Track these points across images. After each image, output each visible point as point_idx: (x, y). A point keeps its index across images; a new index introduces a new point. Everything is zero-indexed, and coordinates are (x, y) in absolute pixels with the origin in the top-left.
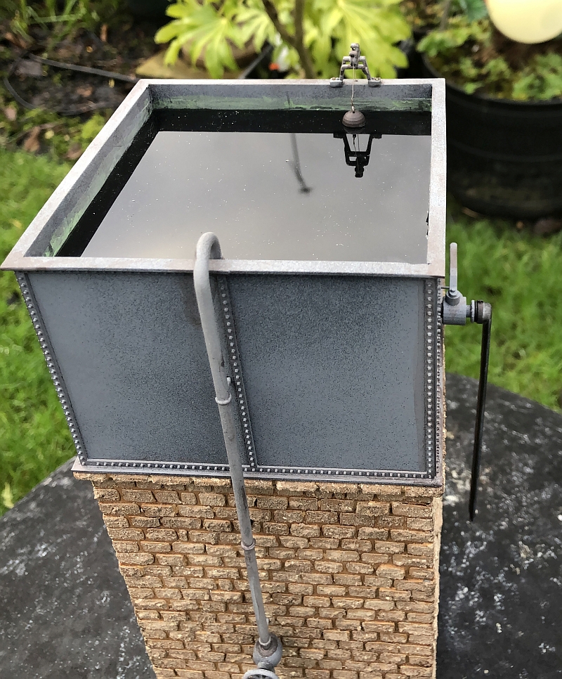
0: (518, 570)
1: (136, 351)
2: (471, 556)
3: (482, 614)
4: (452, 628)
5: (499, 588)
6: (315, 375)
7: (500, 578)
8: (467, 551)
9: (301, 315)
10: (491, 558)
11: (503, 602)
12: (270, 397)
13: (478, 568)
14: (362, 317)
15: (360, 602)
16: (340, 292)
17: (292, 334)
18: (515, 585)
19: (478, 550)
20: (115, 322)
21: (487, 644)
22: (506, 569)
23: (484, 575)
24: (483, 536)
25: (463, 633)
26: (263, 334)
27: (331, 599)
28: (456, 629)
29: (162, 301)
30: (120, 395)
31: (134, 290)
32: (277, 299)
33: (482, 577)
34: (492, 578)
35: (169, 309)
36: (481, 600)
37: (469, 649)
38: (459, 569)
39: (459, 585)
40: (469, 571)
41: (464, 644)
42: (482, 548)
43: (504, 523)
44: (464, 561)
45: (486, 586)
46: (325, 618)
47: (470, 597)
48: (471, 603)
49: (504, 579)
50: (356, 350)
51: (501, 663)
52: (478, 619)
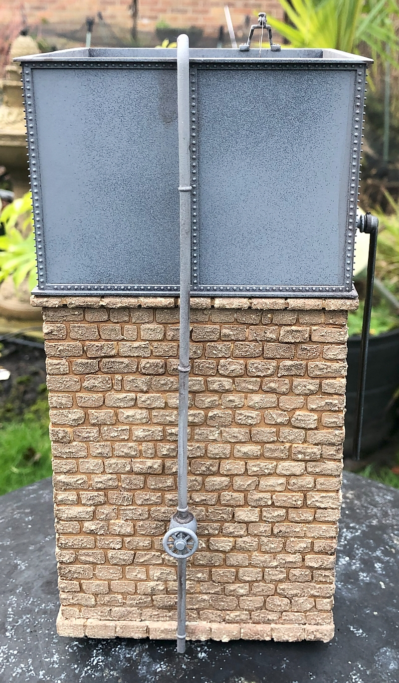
0: (393, 550)
1: (112, 154)
2: (348, 537)
3: (365, 575)
4: (339, 583)
5: (379, 560)
6: (258, 177)
7: (377, 553)
8: (344, 535)
9: (253, 112)
10: (368, 540)
11: (383, 569)
12: (217, 203)
13: (356, 546)
14: (303, 113)
15: (273, 465)
16: (287, 86)
17: (244, 133)
18: (392, 559)
19: (353, 535)
20: (98, 122)
21: (373, 595)
22: (383, 548)
23: (362, 551)
24: (357, 527)
25: (349, 586)
26: (220, 133)
27: (246, 463)
28: (342, 583)
29: (142, 98)
30: (89, 206)
31: (120, 86)
32: (235, 94)
33: (361, 551)
34: (370, 553)
35: (146, 106)
36: (362, 566)
37: (356, 597)
38: (339, 545)
39: (340, 555)
40: (348, 547)
41: (351, 594)
42: (357, 534)
43: (374, 521)
44: (342, 540)
45: (366, 557)
46: (238, 491)
47: (352, 564)
48: (354, 567)
49: (382, 554)
50: (295, 149)
51: (388, 608)
52: (362, 578)
